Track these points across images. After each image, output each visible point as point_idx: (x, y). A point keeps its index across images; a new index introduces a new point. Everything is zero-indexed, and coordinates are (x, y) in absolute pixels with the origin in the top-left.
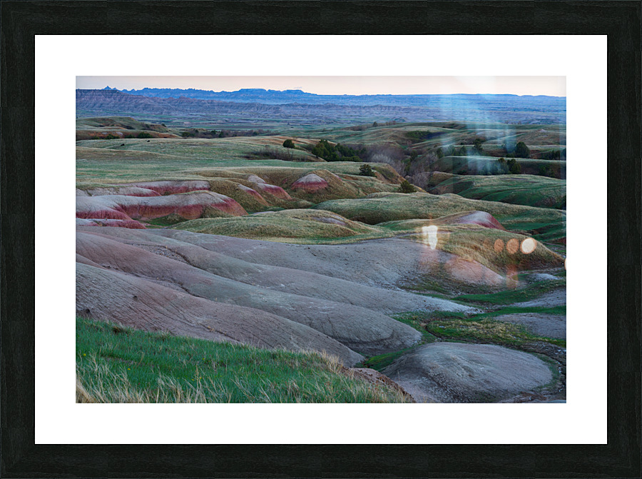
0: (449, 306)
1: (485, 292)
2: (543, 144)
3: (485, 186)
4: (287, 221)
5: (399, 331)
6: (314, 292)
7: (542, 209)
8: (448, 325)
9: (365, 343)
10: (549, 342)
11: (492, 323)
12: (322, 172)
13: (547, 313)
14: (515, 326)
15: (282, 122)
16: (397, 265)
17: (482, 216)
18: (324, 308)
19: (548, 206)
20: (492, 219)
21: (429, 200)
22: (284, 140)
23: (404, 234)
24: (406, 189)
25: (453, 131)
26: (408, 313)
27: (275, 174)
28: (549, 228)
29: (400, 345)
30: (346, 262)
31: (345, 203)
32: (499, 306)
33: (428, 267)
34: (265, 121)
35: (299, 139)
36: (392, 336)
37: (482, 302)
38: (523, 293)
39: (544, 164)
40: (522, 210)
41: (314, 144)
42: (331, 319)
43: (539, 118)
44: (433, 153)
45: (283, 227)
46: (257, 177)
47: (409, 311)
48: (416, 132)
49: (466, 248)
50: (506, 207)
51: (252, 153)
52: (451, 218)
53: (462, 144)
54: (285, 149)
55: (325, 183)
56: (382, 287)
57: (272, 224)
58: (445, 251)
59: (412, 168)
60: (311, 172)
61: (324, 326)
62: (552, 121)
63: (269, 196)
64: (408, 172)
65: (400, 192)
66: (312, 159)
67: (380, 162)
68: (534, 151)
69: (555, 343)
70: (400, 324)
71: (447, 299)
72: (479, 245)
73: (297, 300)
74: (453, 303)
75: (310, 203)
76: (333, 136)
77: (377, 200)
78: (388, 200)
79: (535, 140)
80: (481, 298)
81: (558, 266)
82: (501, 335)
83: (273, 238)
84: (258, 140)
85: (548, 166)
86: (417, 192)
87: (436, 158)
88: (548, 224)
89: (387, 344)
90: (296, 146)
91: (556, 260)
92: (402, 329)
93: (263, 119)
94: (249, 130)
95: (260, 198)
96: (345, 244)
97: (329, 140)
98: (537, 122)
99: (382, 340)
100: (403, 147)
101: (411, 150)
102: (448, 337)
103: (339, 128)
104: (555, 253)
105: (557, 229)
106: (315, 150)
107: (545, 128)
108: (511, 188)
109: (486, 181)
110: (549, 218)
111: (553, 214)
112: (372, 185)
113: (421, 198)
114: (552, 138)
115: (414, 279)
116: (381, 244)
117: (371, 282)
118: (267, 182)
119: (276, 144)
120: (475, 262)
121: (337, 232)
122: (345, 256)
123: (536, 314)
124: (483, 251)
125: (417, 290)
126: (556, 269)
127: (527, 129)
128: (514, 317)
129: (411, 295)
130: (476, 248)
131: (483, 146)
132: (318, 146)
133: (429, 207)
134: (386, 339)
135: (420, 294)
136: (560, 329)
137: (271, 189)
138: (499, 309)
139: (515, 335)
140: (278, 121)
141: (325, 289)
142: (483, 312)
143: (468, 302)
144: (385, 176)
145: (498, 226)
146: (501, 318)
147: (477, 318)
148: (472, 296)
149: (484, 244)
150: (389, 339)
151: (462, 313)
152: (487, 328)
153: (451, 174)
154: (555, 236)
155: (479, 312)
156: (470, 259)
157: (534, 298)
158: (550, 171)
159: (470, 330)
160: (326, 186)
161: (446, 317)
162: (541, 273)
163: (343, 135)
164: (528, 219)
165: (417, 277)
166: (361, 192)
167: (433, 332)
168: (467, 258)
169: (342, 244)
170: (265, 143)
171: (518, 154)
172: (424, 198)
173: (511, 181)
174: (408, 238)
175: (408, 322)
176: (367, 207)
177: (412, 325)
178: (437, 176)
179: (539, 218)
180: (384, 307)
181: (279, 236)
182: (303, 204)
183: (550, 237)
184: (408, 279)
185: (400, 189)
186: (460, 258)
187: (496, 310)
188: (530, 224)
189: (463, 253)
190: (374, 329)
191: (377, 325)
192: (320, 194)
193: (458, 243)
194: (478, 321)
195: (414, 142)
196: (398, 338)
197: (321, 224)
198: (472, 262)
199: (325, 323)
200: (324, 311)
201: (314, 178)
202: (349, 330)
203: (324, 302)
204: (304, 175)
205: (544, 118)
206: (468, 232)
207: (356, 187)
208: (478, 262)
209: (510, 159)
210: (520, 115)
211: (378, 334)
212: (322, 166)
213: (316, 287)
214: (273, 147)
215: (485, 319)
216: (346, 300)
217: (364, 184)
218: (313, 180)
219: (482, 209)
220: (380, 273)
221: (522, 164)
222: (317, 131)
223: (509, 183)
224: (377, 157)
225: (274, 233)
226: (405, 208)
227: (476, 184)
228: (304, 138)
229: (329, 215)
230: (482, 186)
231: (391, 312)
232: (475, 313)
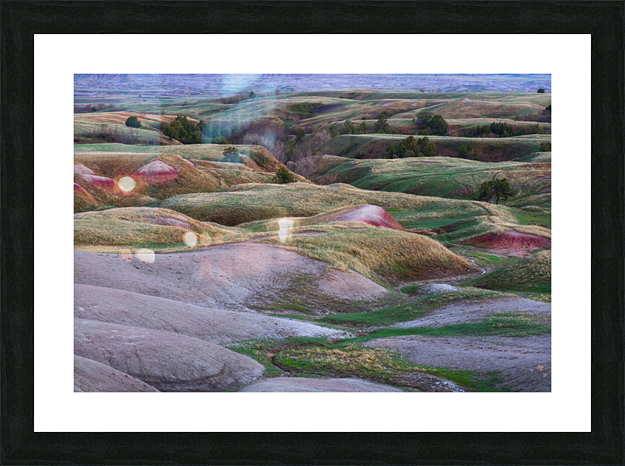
0: (308, 329)
1: (361, 310)
2: (468, 116)
3: (387, 172)
4: (111, 224)
5: (233, 365)
6: (123, 317)
7: (453, 201)
8: (301, 354)
9: (184, 382)
10: (427, 372)
11: (359, 350)
12: (170, 159)
13: (432, 335)
14: (388, 352)
15: (132, 93)
16: (247, 278)
17: (373, 212)
18: (130, 338)
19: (464, 197)
20: (385, 216)
21: (308, 192)
22: (127, 117)
23: (262, 236)
24: (284, 178)
25: (353, 102)
26: (252, 341)
27: (108, 162)
28: (459, 225)
29: (232, 383)
30: (179, 276)
31: (197, 199)
32: (375, 328)
33: (288, 279)
34: (108, 93)
35: (148, 116)
36: (222, 372)
37: (354, 323)
38: (408, 310)
39: (465, 143)
40: (428, 203)
41: (168, 122)
42: (139, 352)
43: (467, 84)
44: (325, 131)
45: (104, 232)
46: (83, 166)
47: (254, 338)
48: (304, 105)
49: (341, 253)
50: (407, 199)
51: (83, 135)
52: (332, 215)
53: (363, 119)
54: (127, 129)
55: (174, 173)
56: (225, 307)
57: (88, 228)
58: (312, 258)
59: (295, 151)
60: (155, 158)
61: (128, 362)
62: (484, 88)
63: (98, 191)
64: (289, 157)
65: (276, 183)
66: (164, 141)
67: (253, 143)
68: (454, 127)
69: (434, 374)
70: (234, 356)
71: (310, 320)
72: (358, 249)
73: (95, 328)
74: (314, 326)
75: (154, 200)
76: (196, 111)
77: (240, 193)
78: (254, 193)
79: (457, 112)
80: (354, 319)
81: (462, 274)
82: (367, 365)
83: (87, 247)
84: (93, 117)
85: (470, 146)
86: (299, 182)
87: (329, 137)
88: (457, 220)
89: (214, 382)
90: (143, 124)
91: (459, 266)
92: (237, 362)
93: (105, 90)
94: (86, 104)
95: (86, 195)
96: (181, 252)
97: (191, 116)
98: (464, 89)
99: (207, 377)
100: (287, 124)
101: (296, 127)
102: (298, 371)
103: (205, 101)
104: (459, 257)
105: (469, 225)
106: (167, 129)
107: (471, 97)
108: (419, 174)
109: (387, 166)
110: (460, 212)
111: (466, 207)
112: (239, 173)
113: (298, 190)
114: (478, 109)
115: (269, 296)
116: (228, 251)
117: (212, 301)
118: (97, 172)
119: (117, 122)
120: (350, 271)
121: (177, 236)
122: (179, 268)
123: (419, 336)
124: (364, 256)
125: (272, 310)
126: (459, 278)
127: (448, 98)
128: (389, 341)
129: (260, 317)
130: (354, 253)
131: (391, 121)
132: (172, 125)
133: (307, 201)
134: (212, 376)
135: (274, 315)
136: (443, 355)
137: (101, 182)
138: (375, 332)
139: (386, 365)
140: (126, 93)
141: (140, 312)
142: (353, 337)
143: (336, 323)
144: (257, 162)
145: (392, 224)
146: (372, 343)
147: (340, 344)
148: (343, 316)
149: (365, 248)
150: (217, 375)
151: (325, 338)
152: (351, 356)
153: (346, 158)
154: (465, 234)
155: (348, 336)
156: (344, 266)
157: (421, 315)
158: (472, 152)
159: (328, 360)
160: (175, 176)
161: (302, 345)
162: (440, 282)
163: (209, 109)
164: (434, 214)
165: (272, 293)
166: (224, 184)
167: (280, 365)
168: (340, 266)
169: (177, 252)
170: (102, 121)
171: (435, 130)
172: (302, 189)
173: (419, 165)
174: (267, 242)
175: (250, 353)
176: (225, 203)
177: (254, 356)
178: (328, 160)
179: (448, 212)
180: (220, 334)
181: (97, 243)
182: (145, 201)
183: (458, 236)
184: (260, 296)
185: (275, 178)
186: (331, 266)
187: (371, 333)
188: (437, 220)
189: (335, 260)
190: (198, 363)
191: (202, 358)
192: (168, 187)
193: (331, 246)
194: (342, 348)
195: (302, 117)
196: (230, 374)
197: (155, 226)
198: (346, 271)
199: (130, 357)
200: (130, 341)
201: (159, 166)
202: (162, 366)
203: (131, 329)
204: (146, 162)
205: (473, 84)
206: (347, 232)
207: (217, 177)
208: (355, 270)
209: (422, 137)
210: (442, 80)
211: (203, 370)
212: (174, 151)
213: (126, 310)
214: (112, 126)
215: (351, 346)
216: (168, 327)
217: (228, 173)
218: (158, 169)
219: (375, 203)
220: (224, 289)
221: (438, 143)
222: (175, 105)
223: (417, 168)
224: (250, 138)
225: (90, 239)
226: (275, 203)
227: (375, 171)
228: (157, 114)
229: (168, 215)
230: (383, 172)
231: (229, 340)
232: (343, 337)
